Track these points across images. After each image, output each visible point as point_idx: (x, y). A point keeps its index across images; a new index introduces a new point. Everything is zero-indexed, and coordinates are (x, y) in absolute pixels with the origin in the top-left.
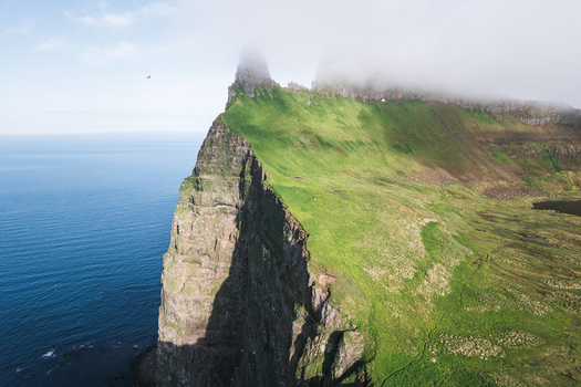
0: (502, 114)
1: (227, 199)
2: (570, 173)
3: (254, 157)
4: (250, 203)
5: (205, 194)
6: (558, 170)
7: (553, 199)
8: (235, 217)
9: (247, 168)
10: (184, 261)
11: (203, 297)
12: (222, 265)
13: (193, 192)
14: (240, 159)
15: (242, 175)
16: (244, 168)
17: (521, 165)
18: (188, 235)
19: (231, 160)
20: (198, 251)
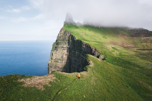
0: (128, 31)
1: (65, 46)
2: (145, 43)
3: (72, 35)
4: (71, 46)
5: (59, 46)
6: (142, 43)
7: (141, 49)
8: (67, 50)
9: (70, 38)
10: (54, 62)
11: (59, 69)
12: (64, 61)
13: (56, 46)
14: (68, 37)
15: (69, 40)
16: (69, 38)
17: (133, 42)
18: (55, 55)
19: (66, 37)
20: (58, 59)
